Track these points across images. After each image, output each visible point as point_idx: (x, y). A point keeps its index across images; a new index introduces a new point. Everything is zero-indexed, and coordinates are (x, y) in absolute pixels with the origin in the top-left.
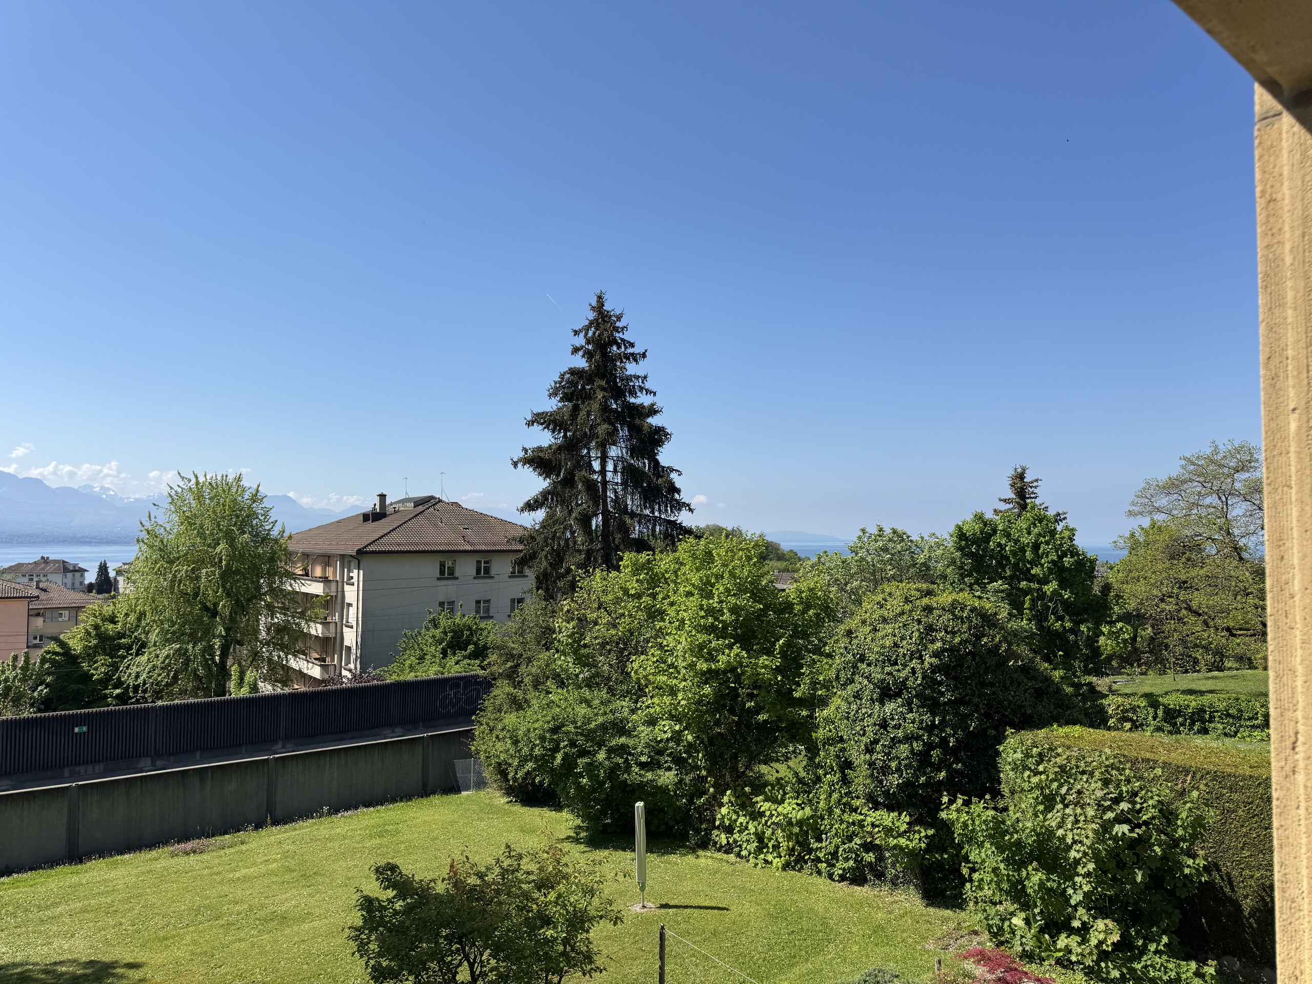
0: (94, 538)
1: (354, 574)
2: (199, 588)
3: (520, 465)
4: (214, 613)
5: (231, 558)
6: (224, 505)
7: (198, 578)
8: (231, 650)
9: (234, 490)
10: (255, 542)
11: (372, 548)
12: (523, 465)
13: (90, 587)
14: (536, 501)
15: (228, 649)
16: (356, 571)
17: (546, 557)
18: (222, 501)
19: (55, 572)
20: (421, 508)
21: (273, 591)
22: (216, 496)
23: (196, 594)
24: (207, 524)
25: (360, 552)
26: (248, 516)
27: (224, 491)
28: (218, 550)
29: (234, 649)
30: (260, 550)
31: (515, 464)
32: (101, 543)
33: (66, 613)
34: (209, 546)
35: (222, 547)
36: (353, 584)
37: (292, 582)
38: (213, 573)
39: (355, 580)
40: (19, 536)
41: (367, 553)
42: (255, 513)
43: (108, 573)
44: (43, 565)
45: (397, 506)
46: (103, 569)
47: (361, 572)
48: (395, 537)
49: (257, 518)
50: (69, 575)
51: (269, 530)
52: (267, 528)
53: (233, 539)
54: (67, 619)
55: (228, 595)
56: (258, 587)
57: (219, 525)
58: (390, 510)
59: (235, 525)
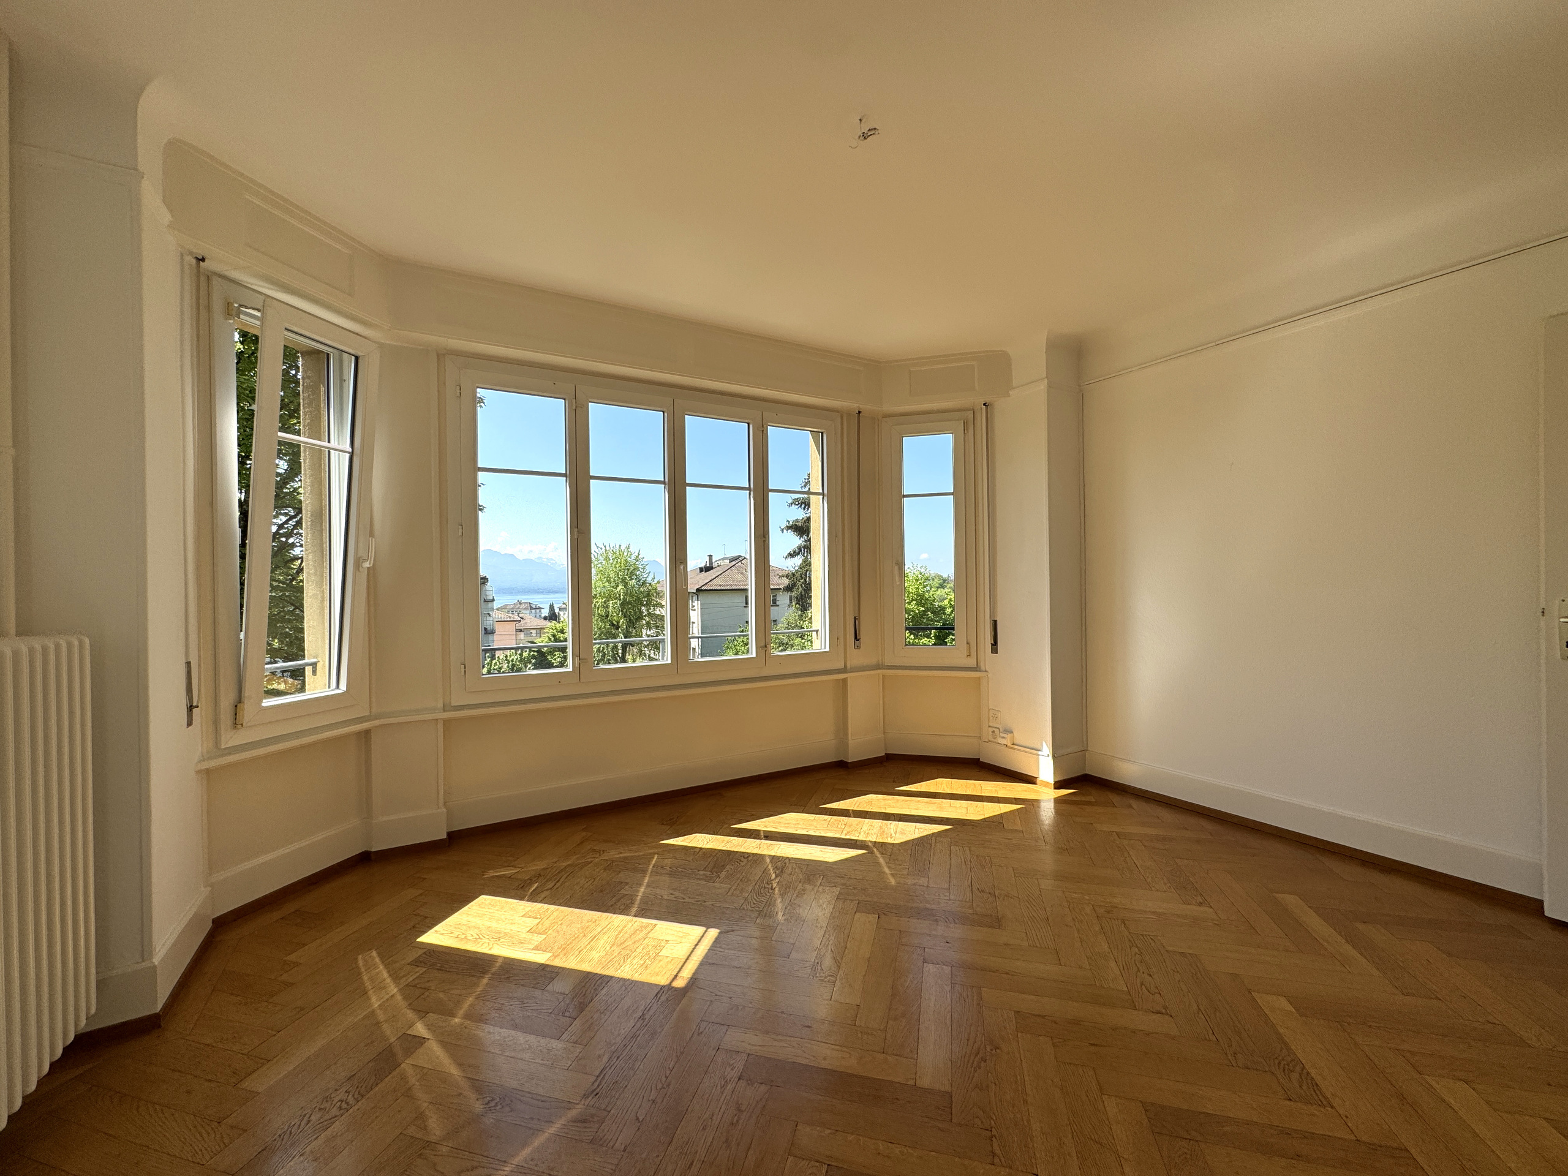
0: (545, 589)
1: (695, 603)
2: (609, 612)
3: (785, 531)
4: (617, 628)
5: (626, 594)
6: (620, 563)
7: (607, 607)
8: (628, 649)
9: (625, 554)
10: (639, 585)
11: (703, 588)
12: (787, 530)
13: (545, 618)
14: (794, 552)
15: (626, 648)
16: (696, 602)
17: (801, 585)
18: (619, 560)
19: (526, 609)
20: (733, 563)
21: (649, 614)
22: (616, 558)
23: (607, 616)
24: (612, 575)
25: (698, 590)
26: (634, 569)
27: (620, 555)
28: (618, 590)
29: (629, 648)
30: (642, 589)
31: (782, 530)
32: (549, 592)
33: (534, 632)
34: (613, 587)
35: (621, 587)
36: (695, 610)
37: (660, 609)
38: (616, 603)
39: (696, 608)
40: (503, 589)
41: (702, 590)
42: (638, 567)
43: (554, 610)
44: (519, 605)
45: (719, 562)
46: (552, 607)
47: (699, 602)
48: (719, 581)
49: (639, 570)
50: (533, 611)
51: (646, 578)
52: (645, 576)
53: (627, 583)
54: (535, 635)
55: (625, 616)
56: (641, 612)
57: (618, 575)
58: (715, 565)
59: (627, 575)
